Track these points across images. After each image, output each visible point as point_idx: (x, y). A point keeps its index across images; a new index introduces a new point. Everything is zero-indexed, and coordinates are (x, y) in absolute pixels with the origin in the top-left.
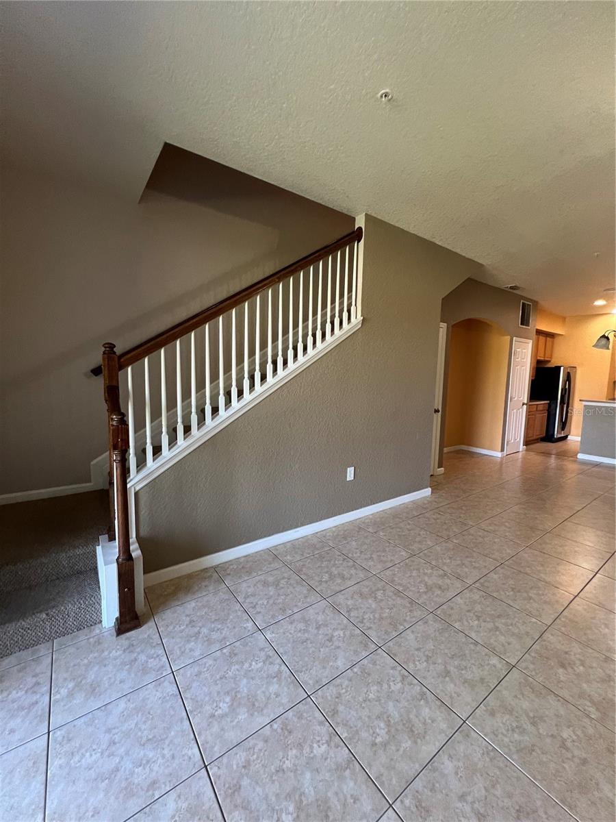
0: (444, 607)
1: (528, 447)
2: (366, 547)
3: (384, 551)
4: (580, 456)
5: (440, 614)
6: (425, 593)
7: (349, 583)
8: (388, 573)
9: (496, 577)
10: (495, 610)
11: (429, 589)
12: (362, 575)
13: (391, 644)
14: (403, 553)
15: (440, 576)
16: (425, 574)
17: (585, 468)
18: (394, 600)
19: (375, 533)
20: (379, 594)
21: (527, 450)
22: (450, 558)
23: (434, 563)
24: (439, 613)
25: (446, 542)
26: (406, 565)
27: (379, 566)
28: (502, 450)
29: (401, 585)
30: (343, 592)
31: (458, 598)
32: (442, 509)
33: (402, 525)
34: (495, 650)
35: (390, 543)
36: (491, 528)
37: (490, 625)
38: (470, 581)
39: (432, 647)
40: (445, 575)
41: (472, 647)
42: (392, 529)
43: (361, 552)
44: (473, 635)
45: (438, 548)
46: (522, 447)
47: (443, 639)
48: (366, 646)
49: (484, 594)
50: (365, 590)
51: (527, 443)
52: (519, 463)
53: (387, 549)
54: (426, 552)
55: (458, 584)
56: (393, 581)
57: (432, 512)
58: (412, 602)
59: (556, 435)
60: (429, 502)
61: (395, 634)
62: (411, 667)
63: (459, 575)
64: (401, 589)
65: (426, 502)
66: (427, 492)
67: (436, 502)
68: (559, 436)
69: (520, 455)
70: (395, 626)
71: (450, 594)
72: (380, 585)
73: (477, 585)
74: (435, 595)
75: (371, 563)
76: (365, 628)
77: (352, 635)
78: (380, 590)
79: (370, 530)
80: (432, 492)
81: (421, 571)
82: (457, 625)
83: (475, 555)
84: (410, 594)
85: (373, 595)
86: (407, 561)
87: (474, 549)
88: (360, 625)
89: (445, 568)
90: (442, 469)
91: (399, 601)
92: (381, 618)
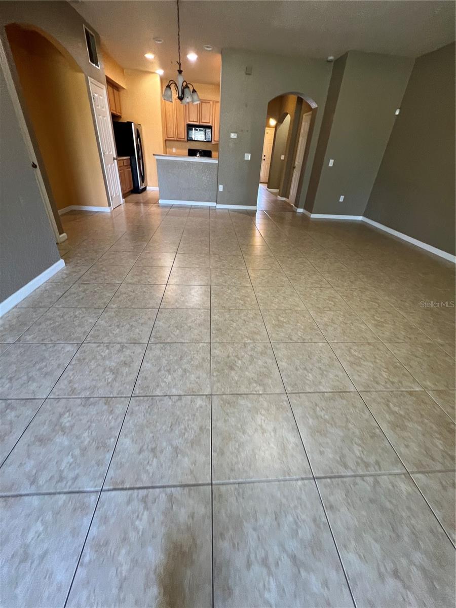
0: (139, 382)
1: (126, 198)
2: (14, 367)
3: (43, 359)
4: (161, 202)
5: (139, 393)
6: (115, 380)
7: (12, 439)
8: (63, 384)
9: (161, 323)
10: (176, 355)
11: (115, 372)
12: (28, 412)
13: (111, 473)
14: (69, 348)
15: (119, 351)
16: (104, 358)
17: (167, 210)
18: (87, 414)
19: (19, 340)
20: (66, 420)
21: (126, 202)
22: (118, 326)
23: (106, 340)
24: (137, 392)
25: (107, 311)
26: (79, 360)
27: (48, 383)
28: (110, 205)
29: (86, 389)
30: (8, 461)
31: (145, 364)
32: (85, 278)
33: (49, 314)
34: (194, 392)
35: (45, 345)
36: (135, 280)
37: (180, 372)
38: (146, 341)
39: (151, 435)
40: (123, 347)
41: (179, 404)
42: (40, 324)
43: (11, 379)
44: (174, 391)
45: (102, 322)
46: (122, 201)
47: (155, 417)
48: (83, 507)
49: (162, 345)
50: (44, 430)
51: (125, 196)
52: (123, 215)
53: (47, 355)
54: (92, 333)
55: (139, 350)
56: (73, 391)
57: (76, 285)
58: (107, 400)
59: (141, 187)
60: (68, 275)
61: (109, 456)
62: (145, 480)
63: (134, 339)
64: (87, 394)
65: (65, 276)
66: (61, 264)
67: (75, 272)
68: (142, 187)
69: (122, 208)
70: (105, 445)
71: (136, 365)
72: (60, 407)
73: (152, 340)
74: (125, 374)
75: (33, 386)
76: (69, 483)
77: (57, 513)
78: (64, 414)
79: (10, 340)
80: (66, 263)
81: (99, 357)
82: (158, 392)
83: (136, 311)
84: (101, 393)
85: (57, 428)
86: (77, 355)
87: (133, 307)
88: (60, 487)
89: (119, 339)
90: (64, 234)
91: (93, 411)
92: (84, 451)
